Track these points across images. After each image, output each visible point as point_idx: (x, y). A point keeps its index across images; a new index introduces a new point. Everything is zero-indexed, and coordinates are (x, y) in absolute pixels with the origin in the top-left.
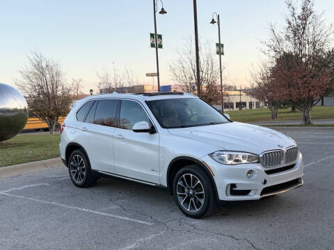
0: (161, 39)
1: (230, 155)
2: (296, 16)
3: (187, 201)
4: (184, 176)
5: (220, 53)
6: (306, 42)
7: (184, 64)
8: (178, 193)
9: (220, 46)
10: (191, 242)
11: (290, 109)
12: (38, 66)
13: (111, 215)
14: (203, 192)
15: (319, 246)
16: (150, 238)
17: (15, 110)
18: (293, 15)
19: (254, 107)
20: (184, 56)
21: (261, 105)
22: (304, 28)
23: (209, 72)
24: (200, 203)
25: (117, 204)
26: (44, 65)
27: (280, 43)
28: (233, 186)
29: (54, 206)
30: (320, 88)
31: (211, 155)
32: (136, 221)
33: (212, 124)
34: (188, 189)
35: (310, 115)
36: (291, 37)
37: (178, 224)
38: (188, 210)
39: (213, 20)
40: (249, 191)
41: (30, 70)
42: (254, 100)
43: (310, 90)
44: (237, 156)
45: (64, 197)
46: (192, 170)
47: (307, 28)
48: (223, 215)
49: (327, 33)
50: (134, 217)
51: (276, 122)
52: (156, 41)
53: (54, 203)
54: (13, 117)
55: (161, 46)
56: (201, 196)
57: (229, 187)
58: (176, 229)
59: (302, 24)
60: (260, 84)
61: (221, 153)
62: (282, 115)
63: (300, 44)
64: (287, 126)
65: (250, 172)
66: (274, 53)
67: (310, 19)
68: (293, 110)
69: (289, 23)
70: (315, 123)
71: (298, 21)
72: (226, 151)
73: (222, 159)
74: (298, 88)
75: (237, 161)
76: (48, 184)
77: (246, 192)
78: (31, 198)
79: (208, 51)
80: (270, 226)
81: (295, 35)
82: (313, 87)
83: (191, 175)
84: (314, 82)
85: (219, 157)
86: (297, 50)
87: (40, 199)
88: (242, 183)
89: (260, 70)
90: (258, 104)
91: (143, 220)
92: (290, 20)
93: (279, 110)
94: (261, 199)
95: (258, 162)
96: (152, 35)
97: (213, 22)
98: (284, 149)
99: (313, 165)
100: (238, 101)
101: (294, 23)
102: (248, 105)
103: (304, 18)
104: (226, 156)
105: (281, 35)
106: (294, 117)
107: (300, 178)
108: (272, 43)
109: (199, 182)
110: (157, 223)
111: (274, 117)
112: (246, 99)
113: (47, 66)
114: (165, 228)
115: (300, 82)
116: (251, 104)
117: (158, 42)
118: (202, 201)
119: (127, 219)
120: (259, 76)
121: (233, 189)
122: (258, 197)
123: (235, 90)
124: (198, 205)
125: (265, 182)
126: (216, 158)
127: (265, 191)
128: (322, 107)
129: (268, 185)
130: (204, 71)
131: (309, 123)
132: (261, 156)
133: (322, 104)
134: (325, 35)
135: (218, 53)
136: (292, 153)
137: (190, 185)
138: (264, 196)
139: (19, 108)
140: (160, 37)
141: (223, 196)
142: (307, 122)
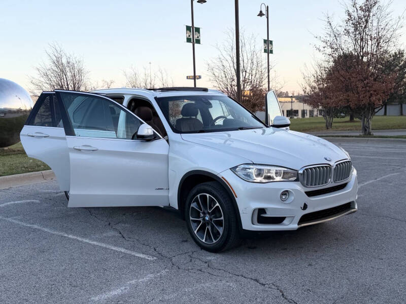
0: (199, 33)
1: (260, 170)
2: (358, 6)
3: (202, 229)
4: (198, 196)
5: (268, 51)
6: (369, 38)
7: (225, 63)
8: (191, 218)
9: (268, 42)
10: (199, 286)
11: (348, 118)
12: (58, 63)
13: (104, 245)
14: (222, 218)
15: (375, 298)
16: (146, 279)
17: (19, 111)
18: (354, 5)
19: (307, 116)
20: (224, 53)
21: (315, 113)
22: (367, 21)
23: (254, 72)
24: (218, 233)
25: (115, 229)
26: (64, 61)
27: (338, 38)
28: (262, 211)
29: (35, 230)
30: (384, 93)
31: (233, 169)
32: (133, 253)
33: (241, 129)
34: (204, 213)
35: (370, 125)
36: (350, 31)
37: (188, 259)
38: (204, 241)
39: (261, 12)
40: (283, 219)
41: (49, 67)
42: (308, 108)
43: (371, 94)
44: (269, 171)
45: (50, 219)
46: (209, 189)
47: (370, 21)
48: (249, 248)
49: (395, 27)
50: (133, 248)
51: (330, 132)
52: (193, 35)
53: (36, 226)
54: (16, 119)
55: (198, 41)
56: (219, 223)
57: (256, 212)
58: (183, 267)
59: (364, 17)
60: (313, 88)
61: (247, 166)
62: (337, 124)
63: (362, 40)
64: (343, 136)
65: (286, 193)
66: (330, 50)
67: (374, 10)
68: (352, 120)
69: (349, 15)
70: (375, 134)
71: (360, 12)
72: (254, 164)
73: (248, 175)
74: (358, 93)
75: (269, 178)
76: (38, 201)
77: (279, 220)
78: (10, 219)
79: (252, 48)
80: (310, 265)
81: (356, 30)
82: (375, 91)
83: (208, 195)
84: (377, 85)
85: (244, 172)
86: (358, 47)
87: (21, 220)
88: (273, 208)
89: (314, 72)
90: (311, 112)
91: (143, 253)
92: (351, 11)
93: (335, 120)
94: (299, 229)
95: (297, 180)
96: (188, 28)
97: (261, 14)
98: (333, 164)
99: (372, 184)
100: (289, 109)
101: (355, 15)
102: (300, 113)
103: (367, 9)
104: (253, 170)
105: (339, 29)
106: (352, 126)
107: (353, 202)
108: (328, 39)
109: (218, 204)
110: (161, 256)
111: (329, 126)
112: (299, 106)
113: (68, 63)
114: (170, 265)
115: (360, 85)
116: (304, 112)
117: (196, 37)
118: (221, 230)
119: (123, 250)
120: (312, 79)
121: (261, 216)
122: (294, 226)
123: (287, 96)
124: (216, 234)
125: (305, 207)
126: (240, 173)
127: (304, 219)
128: (385, 117)
129: (308, 211)
130: (248, 71)
131: (369, 134)
132: (301, 172)
133: (385, 114)
134: (392, 30)
135: (265, 51)
136: (343, 169)
137: (206, 208)
138: (303, 225)
139: (23, 108)
140: (198, 30)
141: (248, 224)
142: (367, 132)
